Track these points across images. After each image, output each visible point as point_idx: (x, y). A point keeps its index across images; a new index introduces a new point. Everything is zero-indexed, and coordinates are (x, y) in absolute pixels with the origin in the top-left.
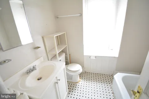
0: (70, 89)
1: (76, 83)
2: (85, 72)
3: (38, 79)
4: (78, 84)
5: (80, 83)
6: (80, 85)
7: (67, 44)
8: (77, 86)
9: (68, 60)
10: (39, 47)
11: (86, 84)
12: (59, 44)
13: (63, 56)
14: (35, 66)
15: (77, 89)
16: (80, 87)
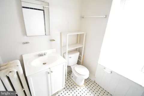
0: (70, 87)
1: (78, 86)
2: (95, 82)
3: (44, 64)
4: (78, 88)
5: (82, 88)
6: (80, 90)
7: (84, 45)
8: (77, 89)
9: (81, 60)
10: (54, 40)
11: (86, 94)
12: (77, 43)
13: (77, 54)
14: (46, 53)
15: (75, 91)
16: (78, 91)
